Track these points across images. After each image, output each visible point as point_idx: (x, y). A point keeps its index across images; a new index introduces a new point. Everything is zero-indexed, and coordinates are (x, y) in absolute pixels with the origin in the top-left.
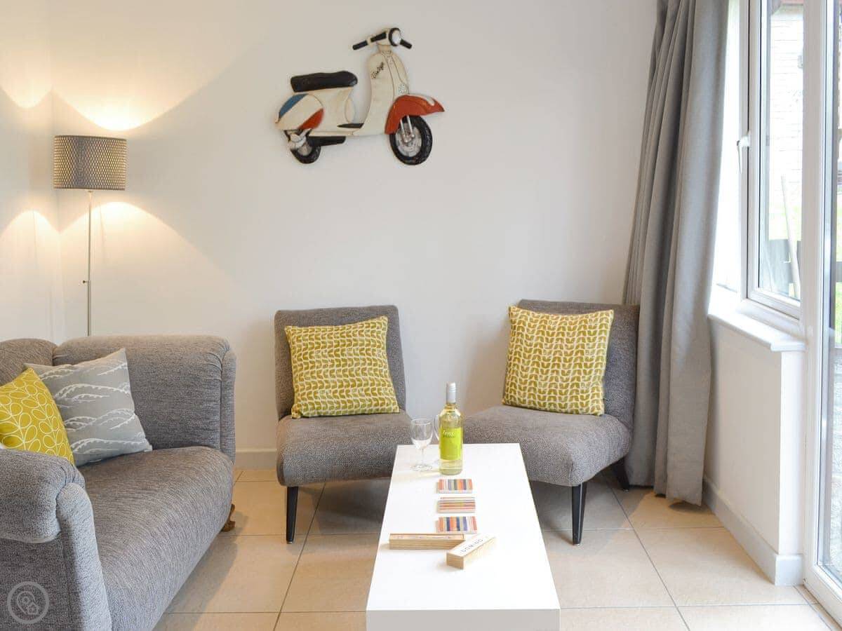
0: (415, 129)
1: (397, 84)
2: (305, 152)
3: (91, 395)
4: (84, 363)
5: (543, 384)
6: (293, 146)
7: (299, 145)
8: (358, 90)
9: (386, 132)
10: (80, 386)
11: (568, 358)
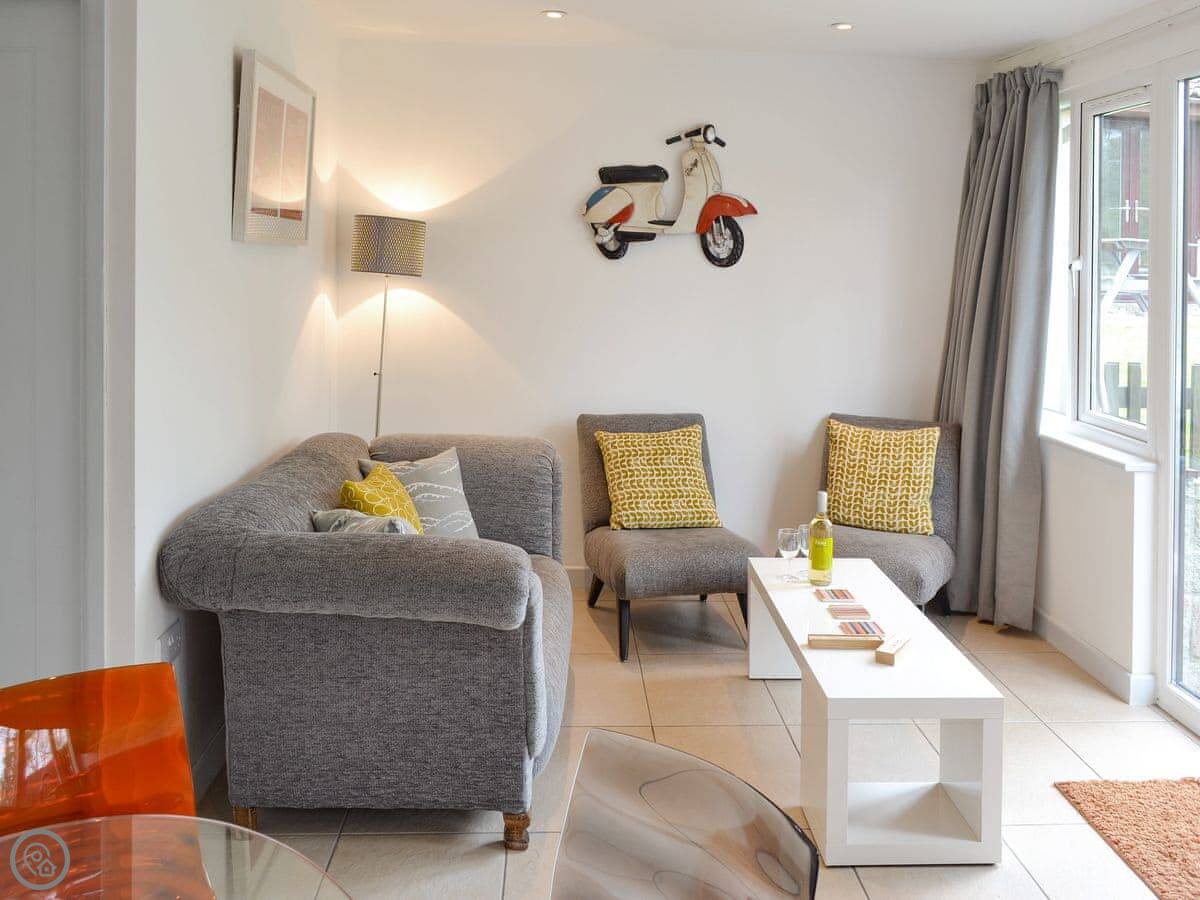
0: (728, 230)
1: (711, 182)
2: (612, 247)
3: (433, 495)
4: (423, 460)
5: (870, 501)
6: (599, 240)
7: (606, 239)
8: (668, 187)
9: (697, 231)
10: (422, 484)
11: (895, 475)
